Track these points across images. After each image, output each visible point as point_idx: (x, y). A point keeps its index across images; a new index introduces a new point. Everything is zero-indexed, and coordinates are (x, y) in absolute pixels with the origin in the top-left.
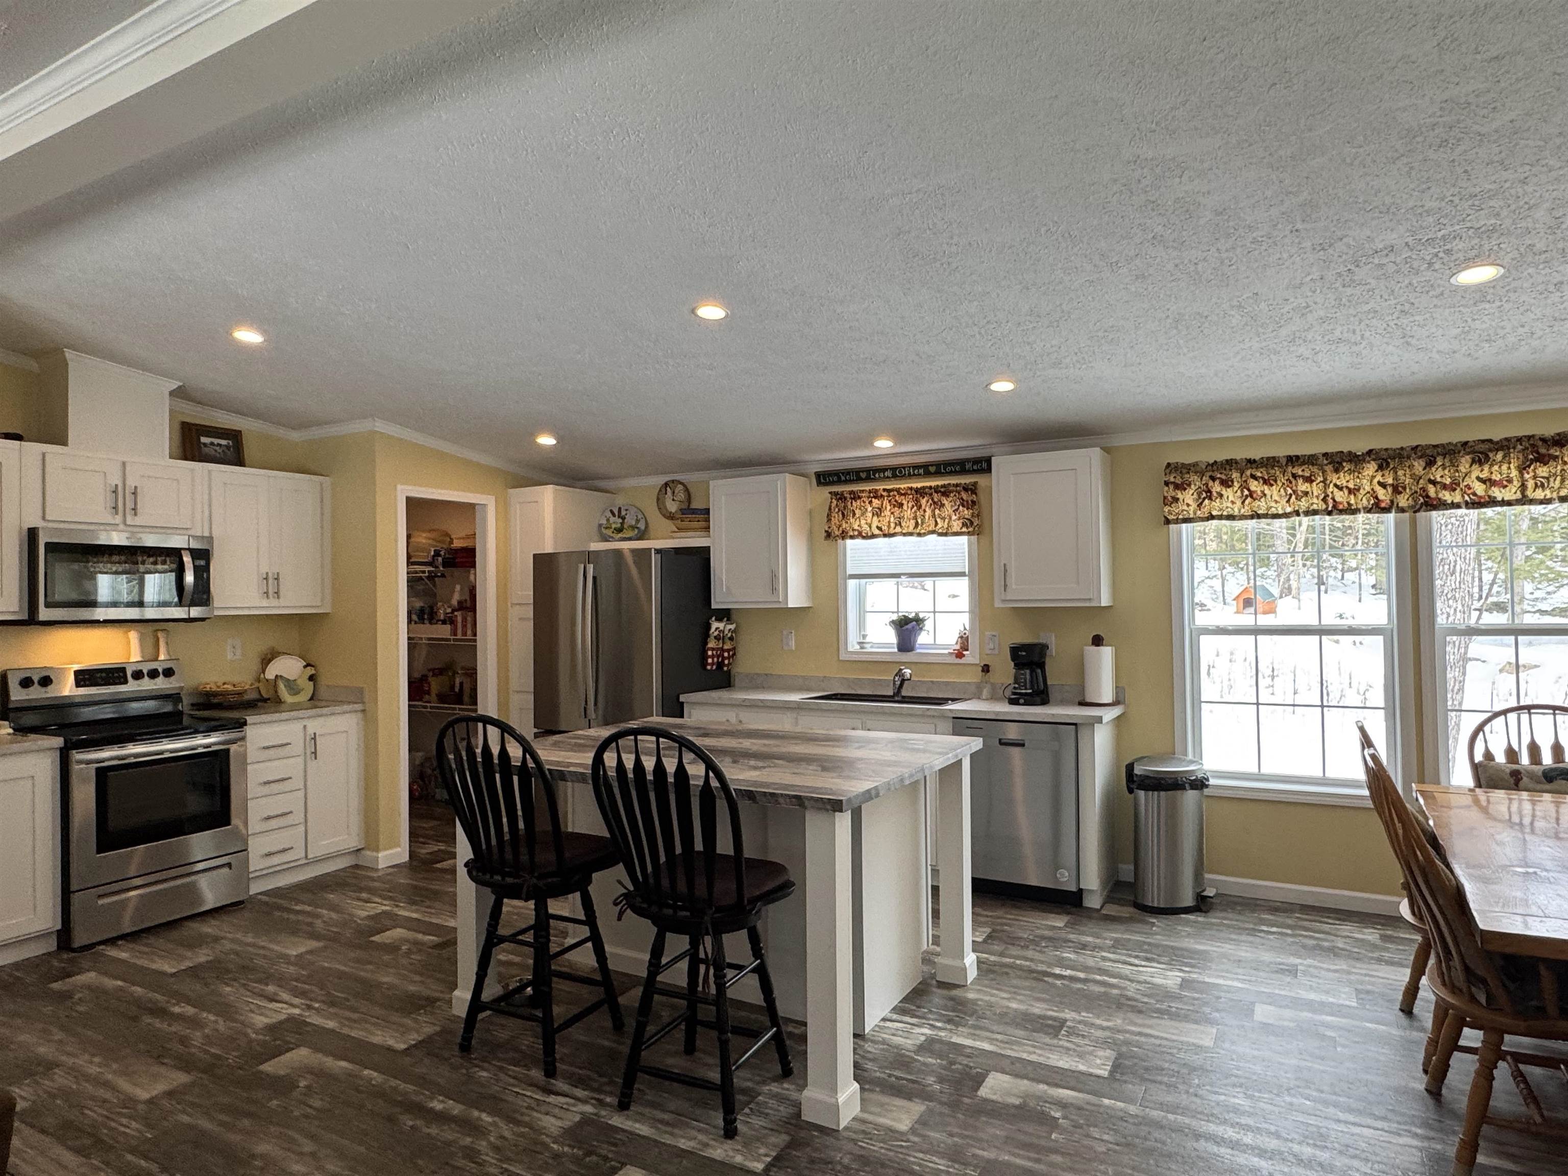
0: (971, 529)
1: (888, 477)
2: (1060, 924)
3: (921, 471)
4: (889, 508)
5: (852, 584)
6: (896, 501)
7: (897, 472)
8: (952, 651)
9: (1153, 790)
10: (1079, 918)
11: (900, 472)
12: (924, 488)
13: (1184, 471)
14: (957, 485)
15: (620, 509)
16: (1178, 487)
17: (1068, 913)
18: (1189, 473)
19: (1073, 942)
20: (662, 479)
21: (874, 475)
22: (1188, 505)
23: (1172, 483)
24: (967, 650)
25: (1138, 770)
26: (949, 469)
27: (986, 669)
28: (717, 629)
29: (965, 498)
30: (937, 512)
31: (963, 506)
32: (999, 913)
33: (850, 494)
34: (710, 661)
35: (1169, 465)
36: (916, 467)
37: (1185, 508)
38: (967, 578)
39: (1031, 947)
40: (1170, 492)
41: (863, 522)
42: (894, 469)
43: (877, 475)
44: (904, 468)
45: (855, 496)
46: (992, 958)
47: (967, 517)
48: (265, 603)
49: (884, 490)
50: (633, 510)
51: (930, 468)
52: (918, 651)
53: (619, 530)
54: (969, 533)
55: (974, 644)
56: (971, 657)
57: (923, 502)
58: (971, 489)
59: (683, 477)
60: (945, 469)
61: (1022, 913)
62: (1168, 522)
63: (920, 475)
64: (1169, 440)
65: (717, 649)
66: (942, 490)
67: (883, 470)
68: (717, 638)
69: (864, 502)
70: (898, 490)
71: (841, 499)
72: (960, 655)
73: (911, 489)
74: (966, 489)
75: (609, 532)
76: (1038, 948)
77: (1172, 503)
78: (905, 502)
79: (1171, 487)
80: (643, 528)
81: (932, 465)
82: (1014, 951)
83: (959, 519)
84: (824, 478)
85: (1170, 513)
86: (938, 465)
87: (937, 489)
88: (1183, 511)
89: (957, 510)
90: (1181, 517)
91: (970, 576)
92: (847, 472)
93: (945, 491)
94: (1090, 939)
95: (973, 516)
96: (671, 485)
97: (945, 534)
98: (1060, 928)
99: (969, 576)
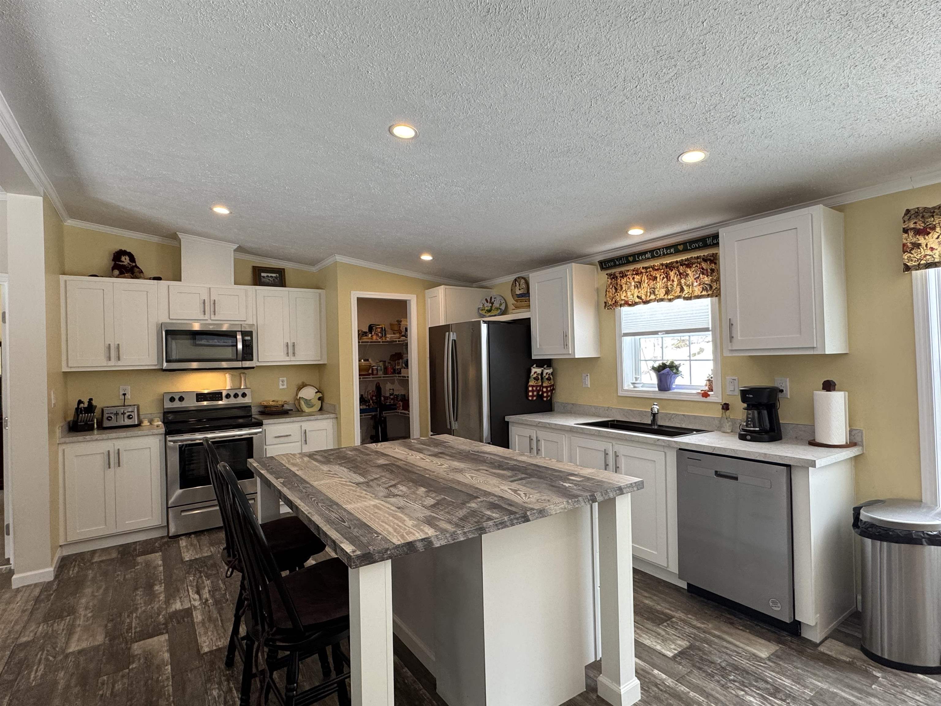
0: (710, 292)
1: (648, 258)
2: (764, 654)
3: (672, 250)
4: (646, 281)
5: (627, 340)
6: (651, 275)
7: (654, 253)
8: (699, 391)
9: (881, 540)
10: (788, 651)
11: (657, 253)
12: (672, 263)
13: (927, 215)
14: (698, 258)
15: (491, 298)
16: (918, 232)
17: (779, 641)
18: (933, 216)
19: (767, 682)
20: (512, 277)
21: (638, 258)
22: (932, 249)
23: (912, 229)
24: (712, 391)
25: (865, 515)
26: (694, 245)
27: (726, 407)
28: (535, 372)
29: (704, 267)
30: (683, 281)
31: (703, 274)
32: (709, 626)
33: (620, 273)
34: (530, 394)
35: (908, 211)
36: (668, 247)
37: (929, 252)
38: (710, 333)
39: (716, 678)
40: (911, 238)
41: (629, 293)
42: (651, 251)
43: (640, 258)
44: (659, 249)
45: (623, 275)
46: (670, 682)
47: (707, 282)
48: (287, 359)
49: (643, 268)
50: (498, 298)
51: (679, 247)
52: (675, 390)
53: (489, 311)
54: (708, 296)
55: (717, 387)
56: (716, 397)
57: (672, 274)
58: (710, 260)
59: (524, 274)
60: (690, 246)
61: (733, 631)
62: (907, 268)
63: (671, 253)
64: (911, 188)
65: (537, 386)
66: (686, 263)
67: (644, 253)
68: (536, 379)
69: (629, 279)
70: (653, 268)
71: (613, 278)
72: (705, 395)
73: (662, 265)
74: (705, 260)
75: (483, 312)
76: (723, 681)
77: (912, 249)
78: (658, 276)
79: (911, 234)
80: (503, 309)
81: (680, 245)
82: (696, 679)
83: (700, 285)
84: (605, 265)
85: (909, 259)
86: (684, 243)
87: (682, 263)
88: (925, 256)
89: (698, 278)
90: (923, 262)
91: (714, 331)
92: (620, 258)
93: (688, 264)
94: (787, 682)
95: (712, 281)
96: (517, 279)
97: (689, 298)
98: (760, 659)
99: (712, 330)
